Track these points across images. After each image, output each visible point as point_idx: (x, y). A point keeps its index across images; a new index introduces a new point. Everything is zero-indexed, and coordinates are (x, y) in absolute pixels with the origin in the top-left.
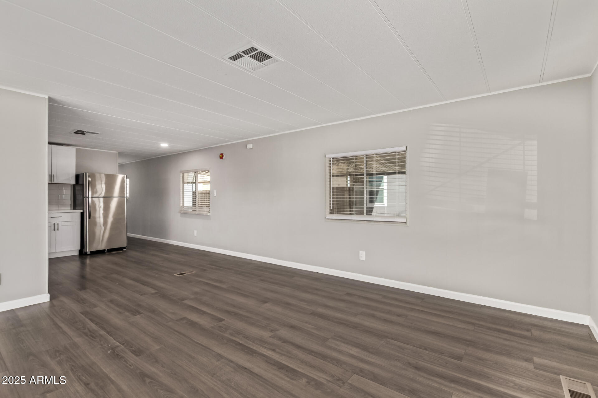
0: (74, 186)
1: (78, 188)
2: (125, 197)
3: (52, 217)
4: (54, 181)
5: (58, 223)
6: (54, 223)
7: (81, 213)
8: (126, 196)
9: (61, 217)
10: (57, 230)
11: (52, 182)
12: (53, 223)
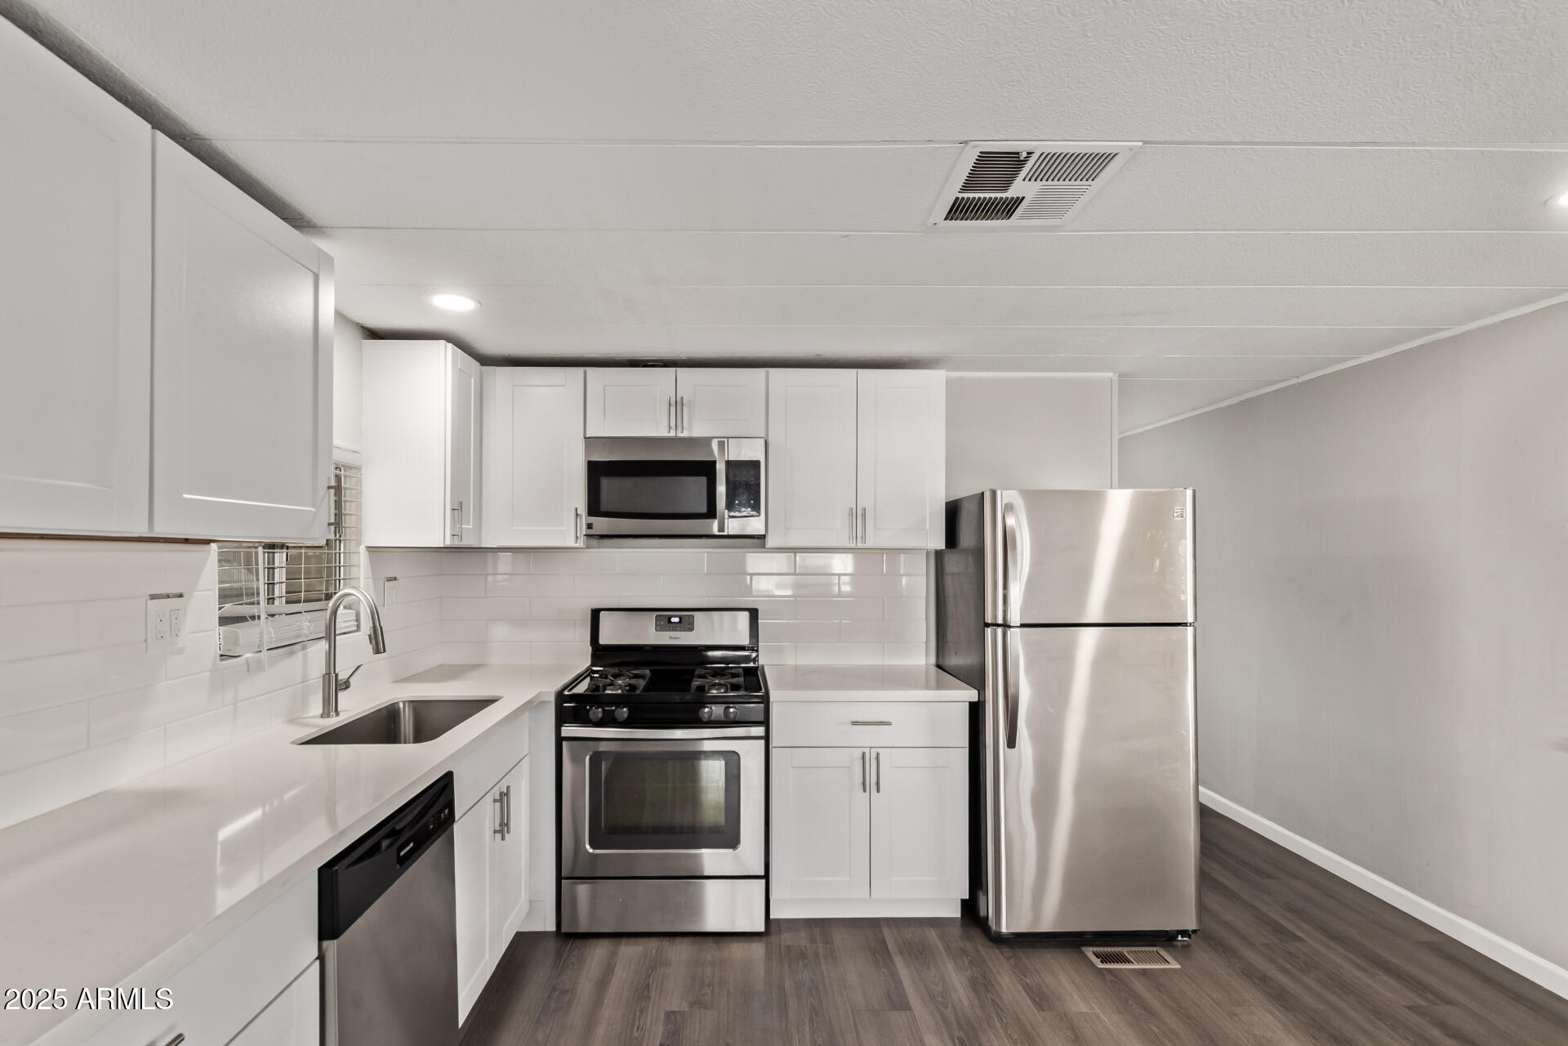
0: (939, 554)
1: (953, 563)
2: (1185, 624)
3: (855, 723)
4: (864, 539)
5: (878, 754)
6: (864, 754)
7: (972, 704)
8: (1190, 619)
9: (888, 724)
10: (874, 788)
11: (860, 545)
12: (858, 753)
